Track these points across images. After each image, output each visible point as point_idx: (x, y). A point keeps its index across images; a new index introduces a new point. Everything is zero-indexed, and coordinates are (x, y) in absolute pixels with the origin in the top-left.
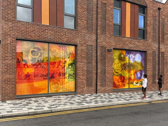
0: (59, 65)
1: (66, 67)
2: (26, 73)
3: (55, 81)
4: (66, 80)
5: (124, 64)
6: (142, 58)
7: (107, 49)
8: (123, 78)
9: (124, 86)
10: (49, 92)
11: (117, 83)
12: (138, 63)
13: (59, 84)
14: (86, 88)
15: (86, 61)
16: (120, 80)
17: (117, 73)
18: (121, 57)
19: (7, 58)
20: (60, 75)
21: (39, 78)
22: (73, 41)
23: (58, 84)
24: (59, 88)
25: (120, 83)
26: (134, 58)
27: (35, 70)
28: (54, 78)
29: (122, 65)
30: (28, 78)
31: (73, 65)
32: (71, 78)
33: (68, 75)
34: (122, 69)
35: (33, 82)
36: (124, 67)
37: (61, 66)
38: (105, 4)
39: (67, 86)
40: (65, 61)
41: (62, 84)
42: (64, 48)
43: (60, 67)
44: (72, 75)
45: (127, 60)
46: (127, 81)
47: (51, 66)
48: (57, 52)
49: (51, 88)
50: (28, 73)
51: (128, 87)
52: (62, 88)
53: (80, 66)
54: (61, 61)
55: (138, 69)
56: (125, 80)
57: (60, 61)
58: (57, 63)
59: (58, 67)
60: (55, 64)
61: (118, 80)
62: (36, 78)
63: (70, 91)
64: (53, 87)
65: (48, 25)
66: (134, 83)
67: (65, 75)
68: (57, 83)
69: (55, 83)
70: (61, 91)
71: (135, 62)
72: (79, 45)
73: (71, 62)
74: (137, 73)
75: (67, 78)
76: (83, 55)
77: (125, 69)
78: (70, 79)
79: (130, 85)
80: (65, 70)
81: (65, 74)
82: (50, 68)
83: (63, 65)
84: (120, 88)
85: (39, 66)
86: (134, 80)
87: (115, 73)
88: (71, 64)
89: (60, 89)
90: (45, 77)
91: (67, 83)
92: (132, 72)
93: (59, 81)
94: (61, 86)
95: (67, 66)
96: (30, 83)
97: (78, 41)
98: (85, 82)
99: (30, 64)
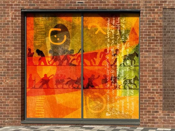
1: (118, 64)
3: (95, 94)
4: (119, 93)
13: (104, 99)
19: (7, 48)
20: (105, 81)
21: (65, 86)
22: (129, 2)
23: (102, 101)
24: (103, 108)
27: (58, 70)
28: (93, 87)
30: (45, 86)
33: (122, 81)
39: (121, 106)
41: (111, 102)
42: (114, 21)
43: (105, 63)
44: (132, 81)
47: (88, 62)
48: (100, 32)
49: (87, 109)
52: (111, 109)
54: (108, 50)
57: (106, 50)
58: (98, 55)
60: (96, 58)
64: (91, 106)
67: (115, 82)
68: (99, 97)
69: (95, 98)
70: (108, 115)
75: (122, 87)
78: (128, 90)
80: (115, 70)
81: (115, 78)
83: (113, 58)
89: (106, 111)
90: (75, 85)
91: (121, 98)
93: (103, 93)
94: (108, 106)
95: (120, 62)
99: (49, 57)
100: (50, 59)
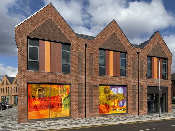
0: (58, 98)
1: (63, 100)
2: (35, 105)
4: (63, 109)
5: (109, 96)
6: (124, 91)
7: (94, 85)
8: (108, 106)
9: (109, 112)
10: (51, 117)
11: (103, 110)
12: (120, 95)
13: (58, 111)
14: (77, 114)
15: (77, 95)
16: (105, 108)
17: (103, 102)
18: (106, 91)
19: (21, 95)
21: (43, 108)
22: (68, 81)
25: (106, 110)
26: (117, 91)
27: (40, 102)
28: (54, 107)
29: (107, 96)
30: (36, 108)
31: (68, 98)
32: (67, 107)
33: (64, 105)
34: (107, 100)
35: (39, 110)
36: (109, 98)
37: (59, 99)
38: (93, 54)
39: (63, 113)
40: (62, 95)
41: (60, 112)
42: (61, 87)
44: (67, 105)
45: (111, 92)
46: (112, 108)
47: (52, 100)
48: (57, 90)
49: (51, 115)
50: (36, 104)
51: (112, 113)
52: (60, 114)
53: (73, 98)
54: (59, 95)
55: (121, 99)
56: (109, 107)
57: (58, 96)
58: (56, 97)
59: (57, 100)
61: (104, 108)
62: (41, 108)
63: (66, 116)
64: (53, 114)
65: (50, 72)
66: (118, 110)
68: (56, 111)
69: (55, 111)
70: (59, 116)
71: (118, 94)
72: (72, 84)
73: (66, 96)
74: (120, 102)
75: (64, 107)
76: (75, 91)
77: (109, 99)
79: (114, 111)
80: (62, 102)
81: (62, 104)
82: (51, 100)
83: (61, 98)
84: (106, 114)
85: (44, 99)
86: (117, 107)
87: (101, 103)
88: (67, 97)
89: (58, 115)
90: (47, 107)
91: (63, 110)
92: (116, 101)
93: (57, 109)
94: (59, 113)
96: (37, 111)
97: (71, 81)
98: (77, 109)
99: (37, 98)
100: (37, 99)
